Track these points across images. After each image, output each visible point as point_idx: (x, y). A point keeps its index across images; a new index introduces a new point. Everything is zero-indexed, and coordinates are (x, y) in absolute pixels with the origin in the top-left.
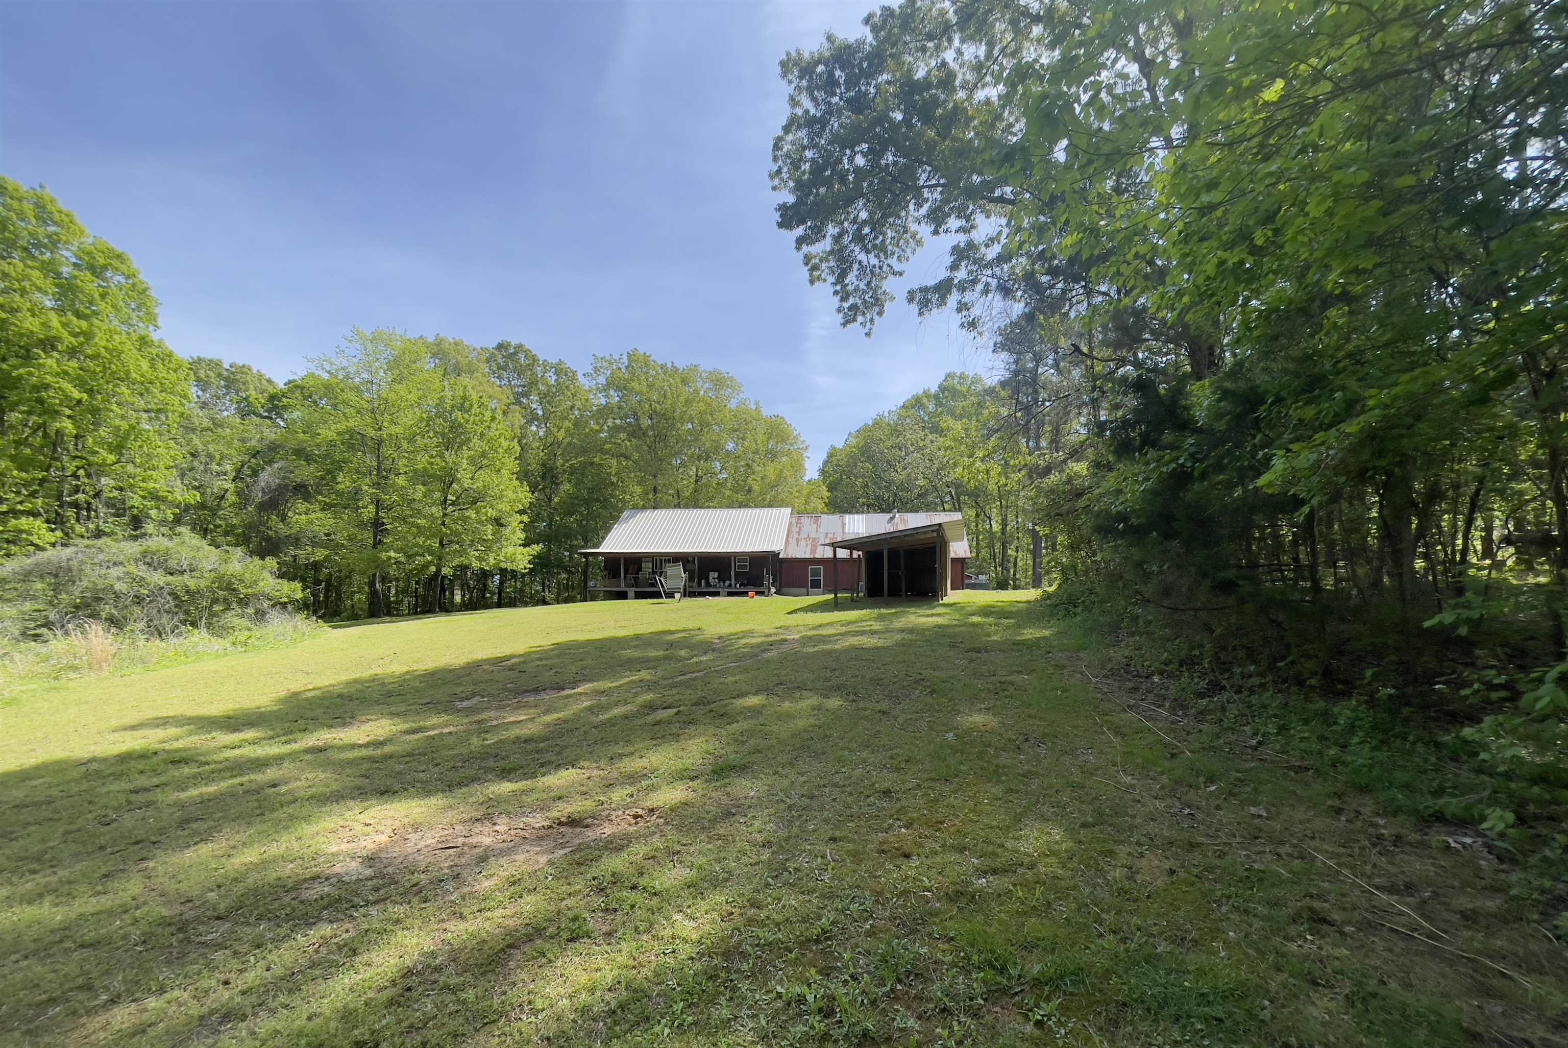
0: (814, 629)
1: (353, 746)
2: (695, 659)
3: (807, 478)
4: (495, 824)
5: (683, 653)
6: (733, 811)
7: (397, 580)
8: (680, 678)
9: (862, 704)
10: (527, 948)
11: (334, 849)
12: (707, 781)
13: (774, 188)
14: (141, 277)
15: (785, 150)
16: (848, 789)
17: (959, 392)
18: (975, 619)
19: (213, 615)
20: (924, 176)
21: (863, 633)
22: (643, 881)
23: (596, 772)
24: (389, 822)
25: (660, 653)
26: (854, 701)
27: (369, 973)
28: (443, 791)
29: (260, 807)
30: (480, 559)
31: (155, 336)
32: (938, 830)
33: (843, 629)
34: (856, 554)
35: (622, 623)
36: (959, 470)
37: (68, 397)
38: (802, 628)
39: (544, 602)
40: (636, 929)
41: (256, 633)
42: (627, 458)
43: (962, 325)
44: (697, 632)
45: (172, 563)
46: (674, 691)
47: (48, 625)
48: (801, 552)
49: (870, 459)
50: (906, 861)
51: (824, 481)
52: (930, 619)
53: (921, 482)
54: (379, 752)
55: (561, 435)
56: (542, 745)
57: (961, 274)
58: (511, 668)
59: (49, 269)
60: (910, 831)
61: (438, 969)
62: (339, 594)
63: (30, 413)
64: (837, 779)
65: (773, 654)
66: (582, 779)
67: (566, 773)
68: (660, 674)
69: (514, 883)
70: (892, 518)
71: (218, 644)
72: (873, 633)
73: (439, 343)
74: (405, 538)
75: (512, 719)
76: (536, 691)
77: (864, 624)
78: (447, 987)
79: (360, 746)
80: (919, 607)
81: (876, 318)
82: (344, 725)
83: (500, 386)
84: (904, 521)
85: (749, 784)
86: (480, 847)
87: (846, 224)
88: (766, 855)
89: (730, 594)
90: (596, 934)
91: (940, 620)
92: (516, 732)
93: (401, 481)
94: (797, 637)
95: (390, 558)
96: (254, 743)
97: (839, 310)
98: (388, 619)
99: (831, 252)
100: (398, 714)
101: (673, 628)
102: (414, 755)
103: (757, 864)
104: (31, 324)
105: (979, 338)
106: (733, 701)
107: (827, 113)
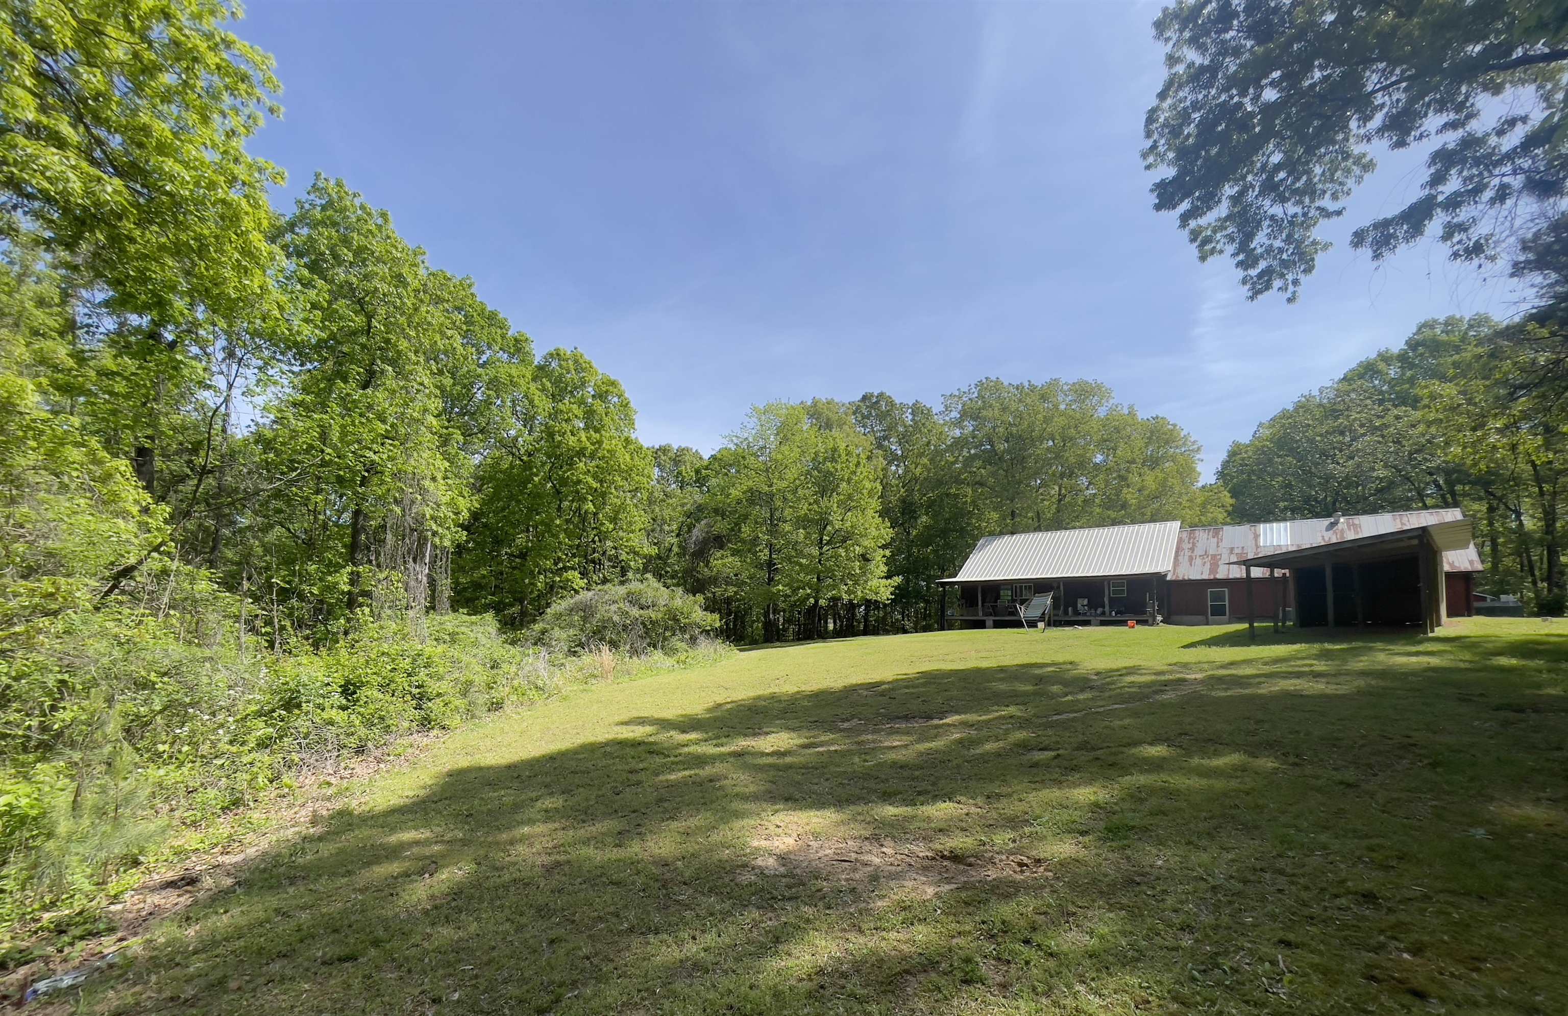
0: (1223, 667)
1: (763, 754)
2: (1070, 698)
3: (1200, 485)
4: (882, 845)
5: (1055, 688)
6: (1138, 879)
7: (784, 611)
8: (1055, 718)
9: (1309, 770)
10: (921, 977)
11: (755, 843)
12: (1100, 839)
13: (1148, 167)
14: (626, 395)
15: (1161, 120)
16: (1302, 881)
17: (1448, 343)
18: (1504, 661)
19: (665, 639)
20: (1375, 78)
21: (1299, 675)
22: (1037, 938)
23: (973, 810)
24: (795, 827)
25: (1029, 688)
26: (1296, 764)
27: (791, 963)
28: (835, 805)
29: (703, 798)
30: (849, 592)
31: (633, 436)
32: (1477, 970)
33: (1267, 669)
34: (1278, 573)
35: (983, 654)
36: (1456, 450)
37: (591, 488)
38: (1206, 666)
39: (905, 631)
40: (1034, 989)
41: (691, 653)
42: (981, 484)
43: (1456, 255)
44: (1069, 666)
45: (643, 601)
46: (1050, 732)
47: (581, 645)
48: (1197, 572)
49: (1292, 451)
50: (1418, 1002)
51: (1226, 484)
52: (1414, 659)
53: (1381, 473)
54: (781, 761)
55: (918, 471)
56: (917, 773)
57: (1453, 184)
58: (882, 694)
59: (582, 402)
60: (1419, 961)
61: (844, 975)
62: (743, 622)
63: (573, 501)
64: (1281, 863)
65: (1168, 696)
66: (961, 815)
67: (943, 805)
68: (1031, 711)
69: (905, 909)
70: (1333, 525)
71: (670, 661)
72: (1317, 675)
73: (815, 404)
74: (790, 575)
75: (886, 744)
76: (907, 718)
77: (1299, 662)
78: (852, 995)
79: (768, 754)
80: (1391, 642)
81: (1302, 277)
82: (755, 735)
83: (865, 434)
84: (1356, 527)
85: (1154, 851)
86: (870, 865)
87: (1250, 178)
88: (1187, 941)
89: (1104, 623)
90: (990, 982)
91: (1434, 661)
92: (892, 756)
93: (787, 527)
94: (1199, 676)
95: (779, 591)
96: (697, 742)
97: (1244, 282)
98: (778, 644)
99: (1228, 218)
100: (793, 730)
101: (1040, 661)
102: (807, 768)
103: (1176, 949)
104: (572, 441)
105: (1488, 265)
106: (1125, 749)
107: (1219, 54)
